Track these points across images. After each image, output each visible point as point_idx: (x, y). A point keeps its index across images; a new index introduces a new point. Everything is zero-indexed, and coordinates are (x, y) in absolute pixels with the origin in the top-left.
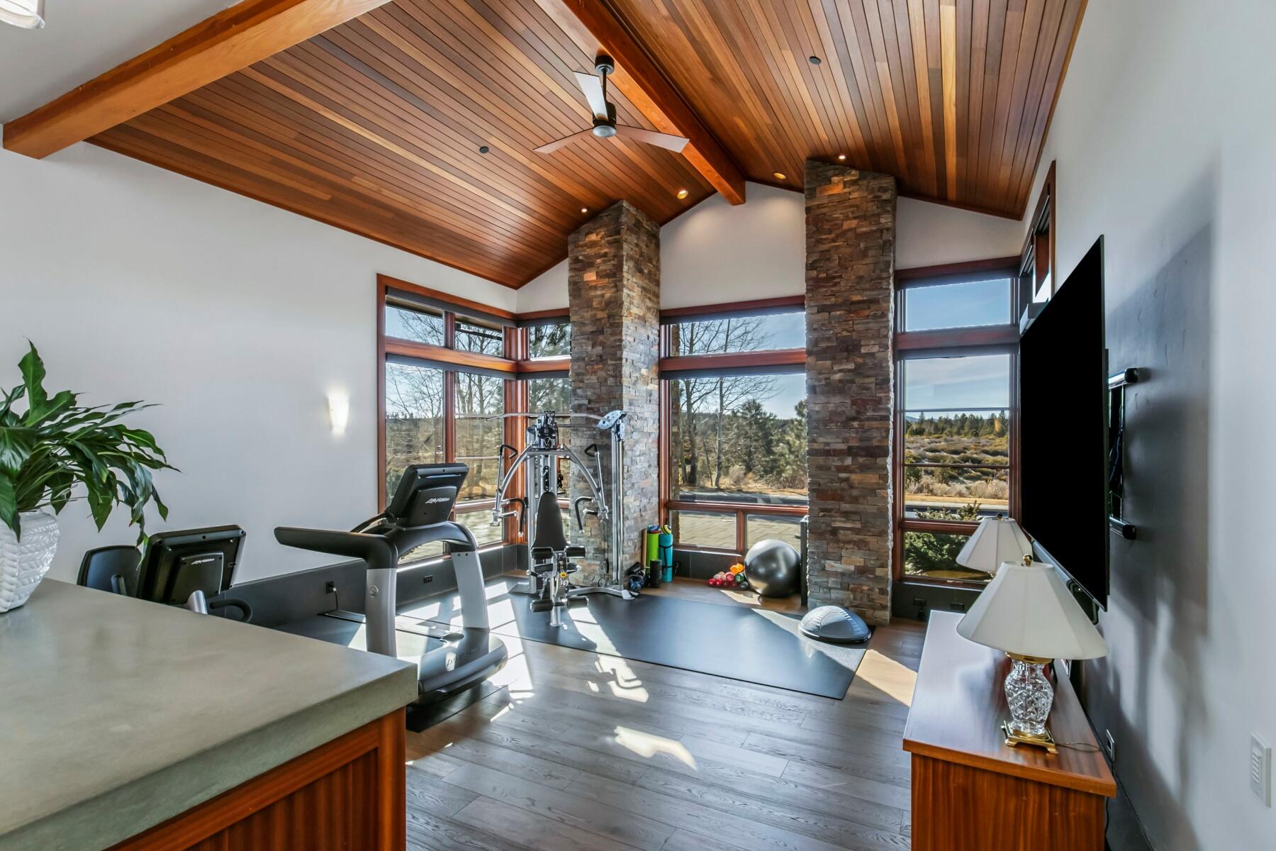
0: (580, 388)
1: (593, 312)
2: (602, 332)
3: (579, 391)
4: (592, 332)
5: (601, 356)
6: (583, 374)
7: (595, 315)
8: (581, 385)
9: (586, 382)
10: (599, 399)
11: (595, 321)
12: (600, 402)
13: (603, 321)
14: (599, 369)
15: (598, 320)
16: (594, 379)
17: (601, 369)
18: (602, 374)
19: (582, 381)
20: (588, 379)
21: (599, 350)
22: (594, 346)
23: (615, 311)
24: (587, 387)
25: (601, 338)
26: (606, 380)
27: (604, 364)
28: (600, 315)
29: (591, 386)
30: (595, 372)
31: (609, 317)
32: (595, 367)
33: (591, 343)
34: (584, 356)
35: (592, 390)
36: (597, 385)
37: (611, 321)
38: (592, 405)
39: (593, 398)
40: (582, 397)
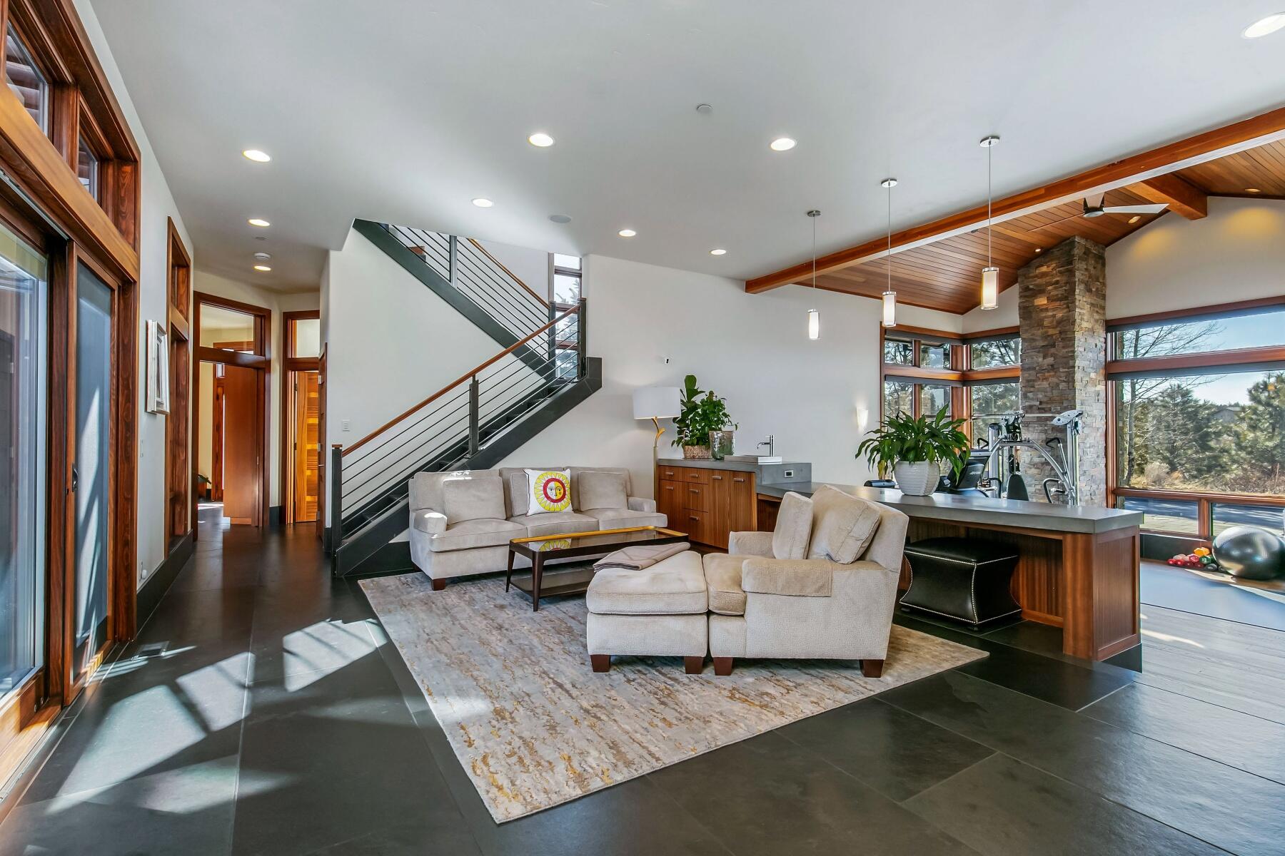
0: (1031, 392)
1: (1044, 330)
2: (1053, 346)
3: (1030, 395)
4: (1043, 346)
5: (1052, 366)
6: (1034, 381)
7: (1047, 332)
8: (1032, 389)
9: (1036, 387)
10: (1051, 401)
11: (1046, 337)
12: (1053, 403)
13: (1054, 337)
14: (1050, 376)
15: (1049, 336)
16: (1045, 384)
17: (1053, 376)
18: (1055, 380)
19: (1033, 387)
20: (1039, 385)
21: (1050, 360)
22: (1044, 358)
23: (1068, 327)
24: (1038, 391)
25: (1053, 350)
26: (1058, 385)
27: (1056, 372)
28: (1051, 332)
29: (1044, 391)
30: (1046, 379)
31: (1060, 333)
32: (1047, 374)
33: (1041, 355)
34: (1035, 366)
35: (1043, 394)
36: (1048, 389)
37: (1063, 336)
38: (1043, 406)
39: (1045, 400)
40: (1032, 399)
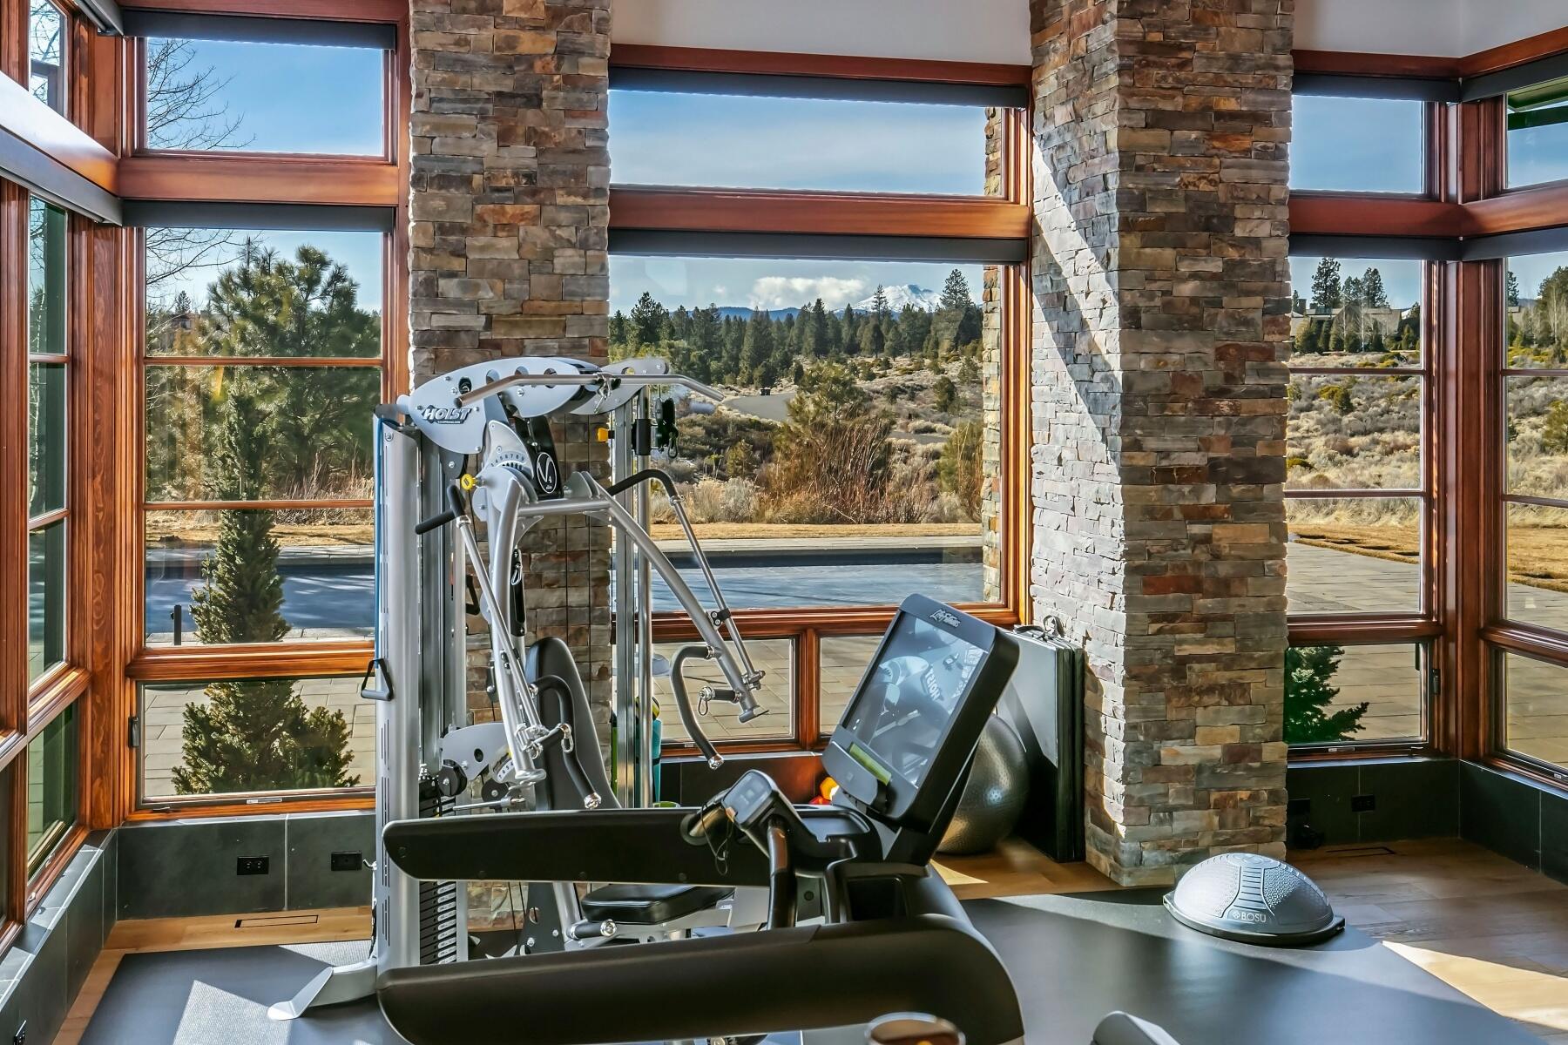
0: (452, 275)
1: (503, 32)
2: (534, 101)
3: (449, 287)
4: (500, 94)
5: (530, 177)
6: (464, 230)
7: (511, 43)
8: (457, 264)
9: (472, 256)
10: (524, 315)
11: (508, 60)
12: (529, 324)
13: (538, 65)
14: (523, 216)
15: (520, 58)
16: (505, 246)
17: (534, 220)
18: (538, 234)
19: (460, 253)
20: (482, 249)
21: (522, 155)
22: (504, 139)
23: (584, 38)
24: (480, 273)
25: (531, 117)
26: (548, 255)
27: (542, 204)
28: (528, 43)
29: (501, 273)
30: (509, 228)
31: (560, 53)
32: (509, 209)
33: (493, 128)
34: (468, 169)
35: (499, 285)
36: (517, 270)
37: (566, 69)
38: (498, 334)
39: (505, 308)
40: (459, 304)
